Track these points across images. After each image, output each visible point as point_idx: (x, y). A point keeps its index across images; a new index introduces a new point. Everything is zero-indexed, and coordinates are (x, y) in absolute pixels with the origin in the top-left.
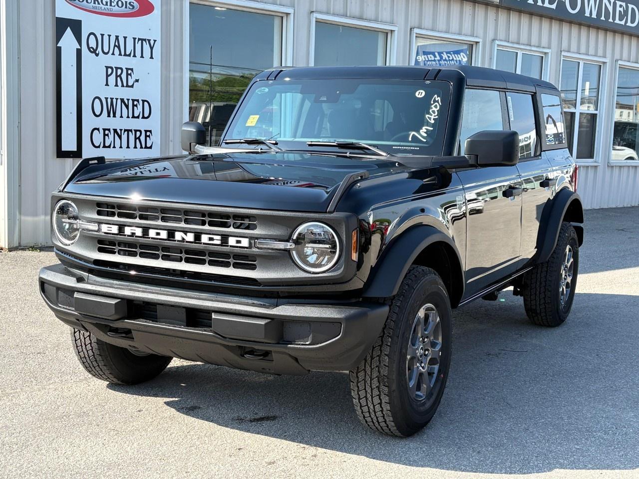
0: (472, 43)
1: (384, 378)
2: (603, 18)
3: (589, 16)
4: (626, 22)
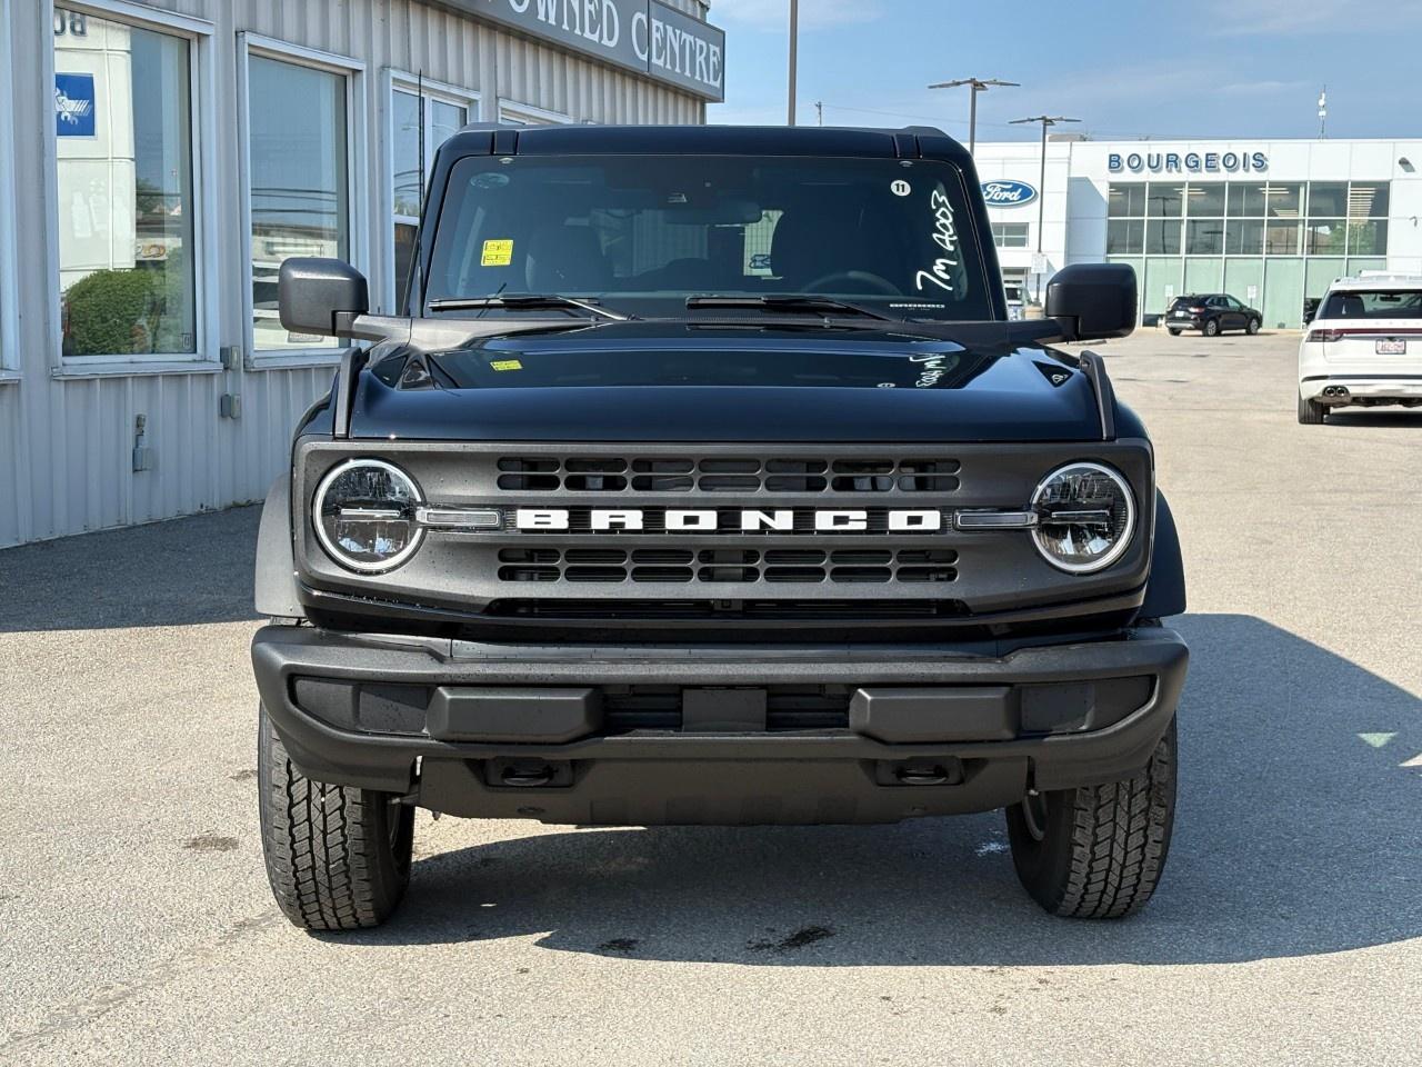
0: (345, 72)
1: (1159, 789)
2: (565, 27)
3: (544, 19)
4: (601, 37)
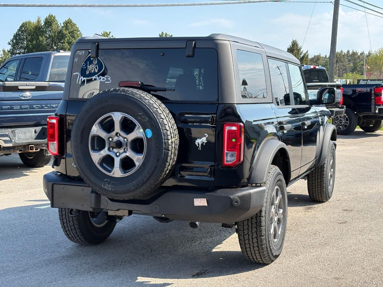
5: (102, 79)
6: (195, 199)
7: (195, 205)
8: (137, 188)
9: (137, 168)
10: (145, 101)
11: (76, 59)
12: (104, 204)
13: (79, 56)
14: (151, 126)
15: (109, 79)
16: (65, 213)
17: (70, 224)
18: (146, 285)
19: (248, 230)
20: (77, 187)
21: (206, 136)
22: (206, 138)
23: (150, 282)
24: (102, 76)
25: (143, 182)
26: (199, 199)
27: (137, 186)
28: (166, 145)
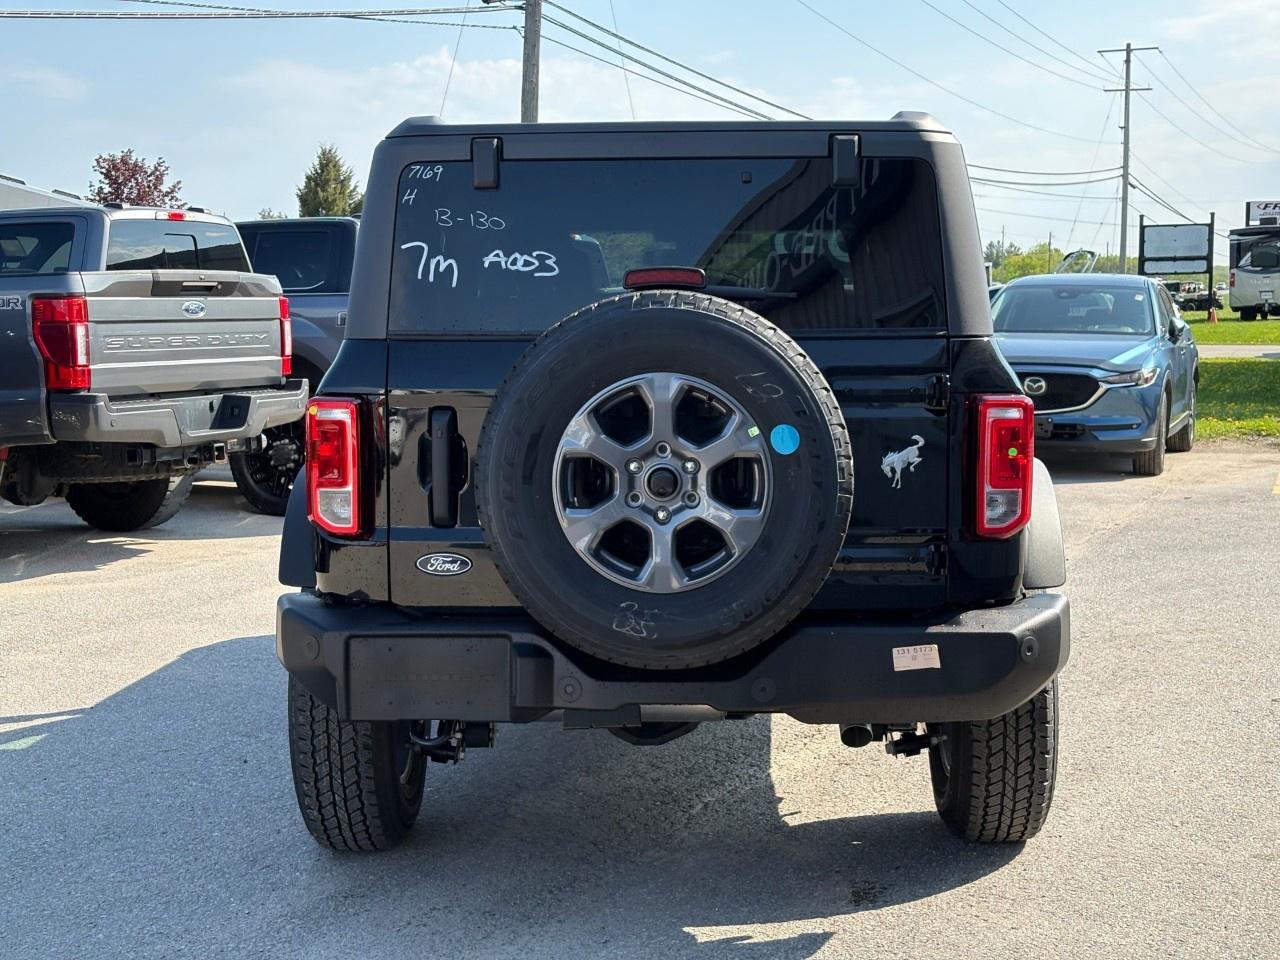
5: (520, 263)
6: (895, 650)
7: (896, 670)
8: (743, 626)
9: (736, 559)
10: (765, 333)
11: (410, 194)
12: (566, 691)
13: (418, 183)
14: (798, 414)
15: (550, 262)
16: (329, 742)
17: (343, 781)
18: (738, 948)
19: (1005, 736)
20: (446, 640)
21: (916, 442)
22: (919, 448)
23: (749, 937)
24: (522, 255)
25: (765, 603)
26: (911, 648)
27: (747, 616)
28: (843, 474)
